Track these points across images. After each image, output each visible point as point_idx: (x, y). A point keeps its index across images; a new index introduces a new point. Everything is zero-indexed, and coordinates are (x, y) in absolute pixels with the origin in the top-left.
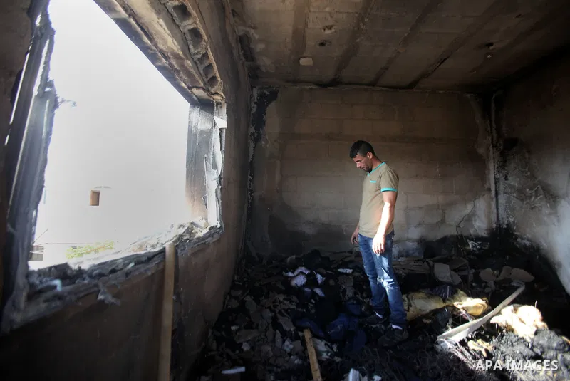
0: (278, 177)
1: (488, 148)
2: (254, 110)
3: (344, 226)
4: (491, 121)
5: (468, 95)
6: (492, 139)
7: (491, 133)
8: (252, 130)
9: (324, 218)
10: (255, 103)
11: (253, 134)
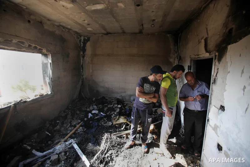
0: (91, 71)
1: (175, 59)
2: (82, 46)
3: (113, 89)
4: (177, 47)
5: (168, 35)
6: (177, 55)
7: (177, 52)
8: (82, 53)
9: (107, 85)
10: (82, 42)
11: (82, 55)
